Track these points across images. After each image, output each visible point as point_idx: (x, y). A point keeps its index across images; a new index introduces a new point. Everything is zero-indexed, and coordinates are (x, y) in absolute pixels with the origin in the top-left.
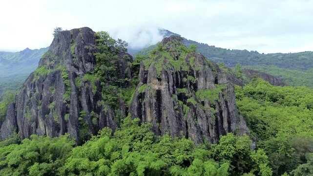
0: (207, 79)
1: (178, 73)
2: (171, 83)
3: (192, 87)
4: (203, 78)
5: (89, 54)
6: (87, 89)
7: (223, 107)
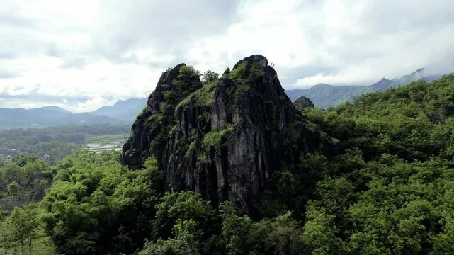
0: (220, 116)
1: (197, 109)
2: (183, 122)
3: (204, 128)
4: (216, 116)
5: (163, 92)
6: (148, 128)
7: (216, 157)
